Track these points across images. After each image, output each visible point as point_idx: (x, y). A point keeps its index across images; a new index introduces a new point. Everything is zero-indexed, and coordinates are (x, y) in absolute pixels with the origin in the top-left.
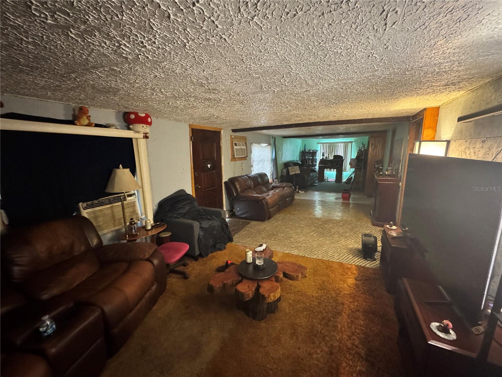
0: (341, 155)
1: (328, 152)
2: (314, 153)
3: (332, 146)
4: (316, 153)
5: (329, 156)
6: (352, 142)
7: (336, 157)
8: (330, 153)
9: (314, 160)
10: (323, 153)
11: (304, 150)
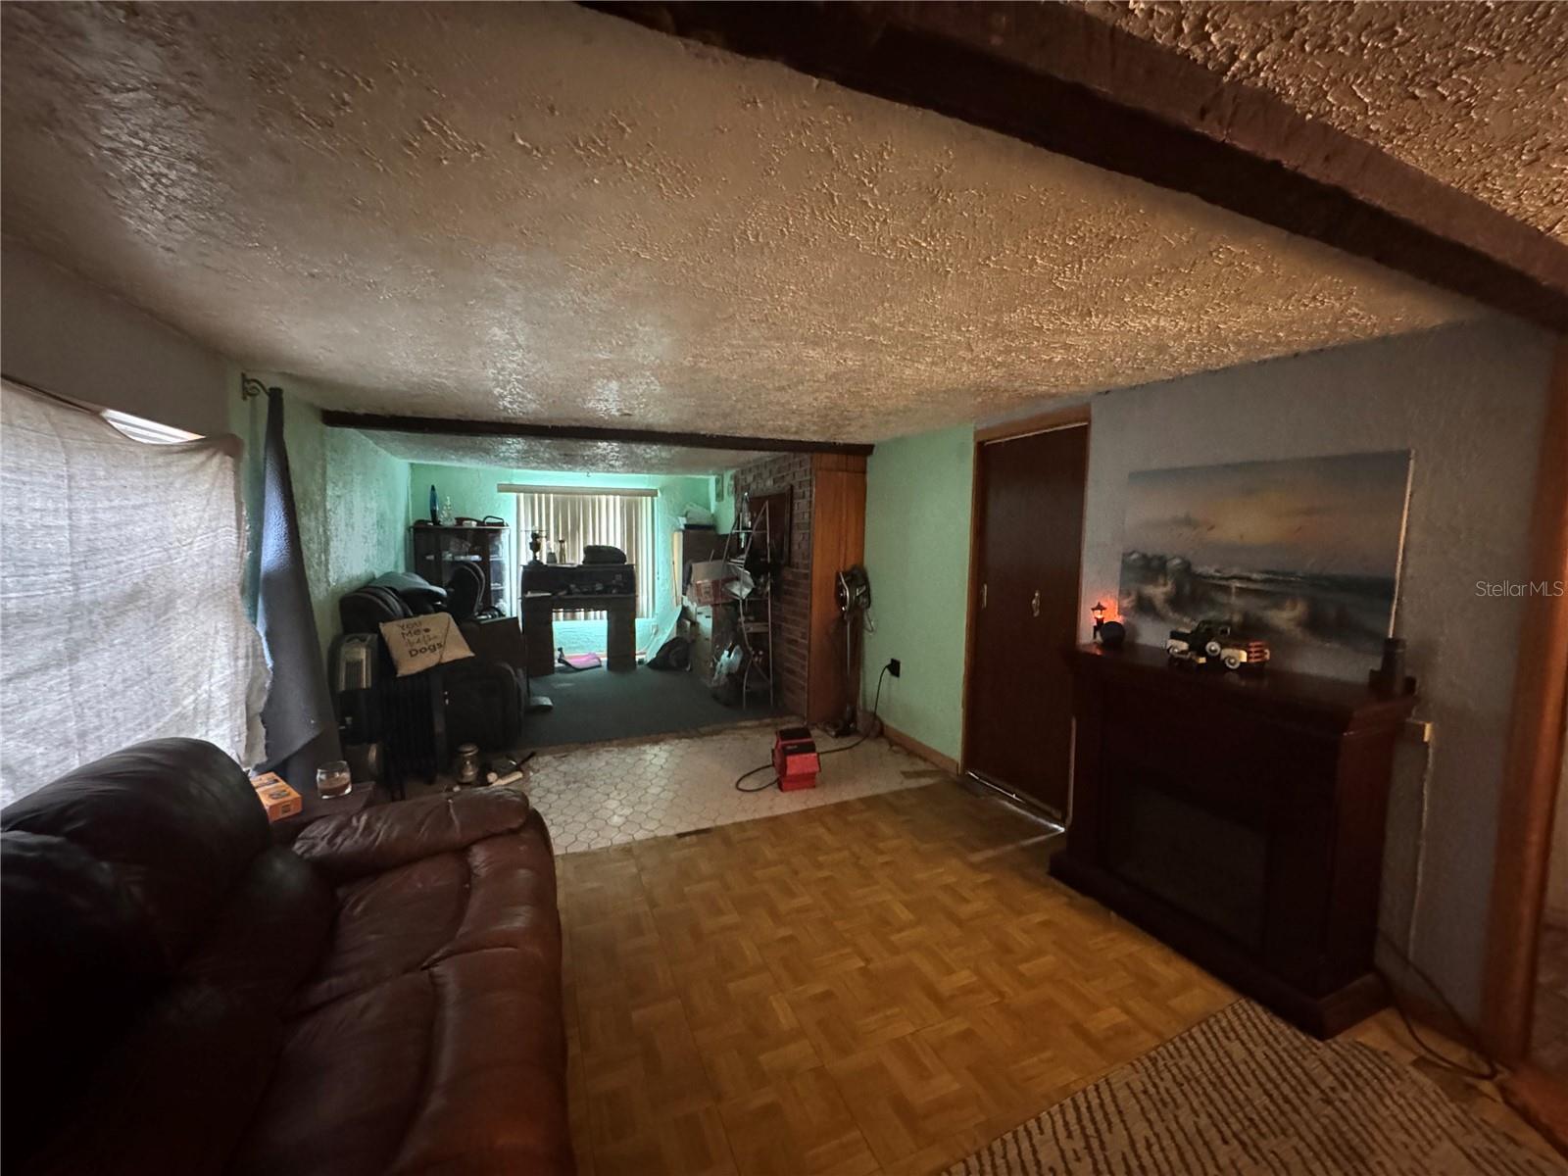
0: (611, 544)
1: (557, 533)
2: (485, 536)
3: (572, 509)
4: (497, 532)
5: (562, 550)
6: (652, 494)
7: (592, 552)
8: (566, 536)
9: (489, 569)
10: (535, 536)
11: (428, 517)
